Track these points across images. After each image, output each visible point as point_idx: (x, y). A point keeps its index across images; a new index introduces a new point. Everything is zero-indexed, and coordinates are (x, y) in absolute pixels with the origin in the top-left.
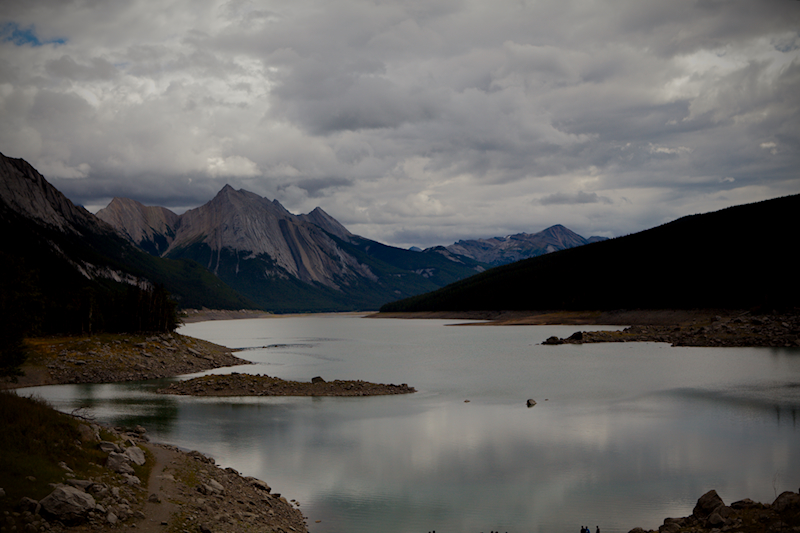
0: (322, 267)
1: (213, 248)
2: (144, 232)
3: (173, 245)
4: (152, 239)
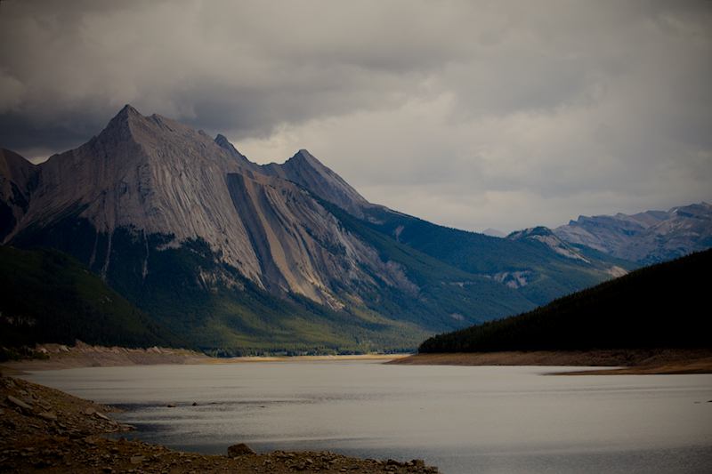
0: (309, 266)
1: (100, 227)
3: (23, 221)
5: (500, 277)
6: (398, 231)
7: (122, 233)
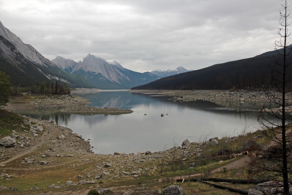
0: (115, 77)
1: (85, 71)
2: (66, 66)
3: (74, 70)
4: (68, 68)
5: (142, 79)
6: (128, 72)
7: (88, 72)
